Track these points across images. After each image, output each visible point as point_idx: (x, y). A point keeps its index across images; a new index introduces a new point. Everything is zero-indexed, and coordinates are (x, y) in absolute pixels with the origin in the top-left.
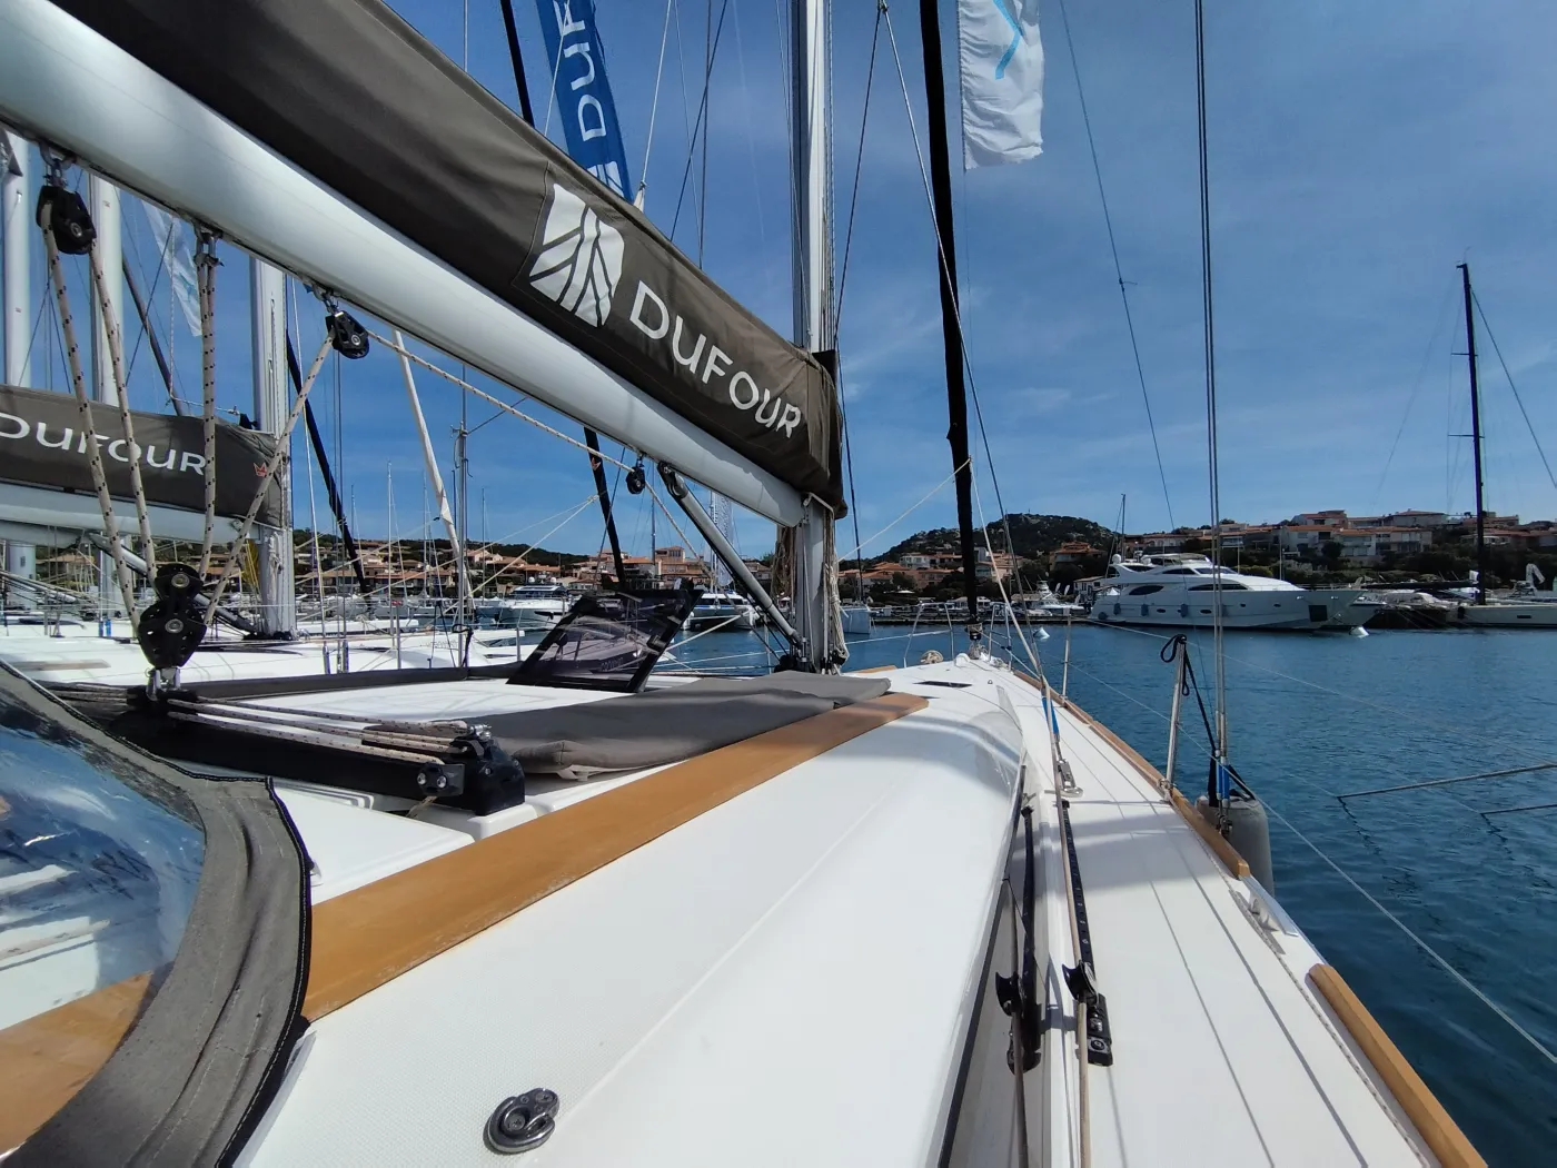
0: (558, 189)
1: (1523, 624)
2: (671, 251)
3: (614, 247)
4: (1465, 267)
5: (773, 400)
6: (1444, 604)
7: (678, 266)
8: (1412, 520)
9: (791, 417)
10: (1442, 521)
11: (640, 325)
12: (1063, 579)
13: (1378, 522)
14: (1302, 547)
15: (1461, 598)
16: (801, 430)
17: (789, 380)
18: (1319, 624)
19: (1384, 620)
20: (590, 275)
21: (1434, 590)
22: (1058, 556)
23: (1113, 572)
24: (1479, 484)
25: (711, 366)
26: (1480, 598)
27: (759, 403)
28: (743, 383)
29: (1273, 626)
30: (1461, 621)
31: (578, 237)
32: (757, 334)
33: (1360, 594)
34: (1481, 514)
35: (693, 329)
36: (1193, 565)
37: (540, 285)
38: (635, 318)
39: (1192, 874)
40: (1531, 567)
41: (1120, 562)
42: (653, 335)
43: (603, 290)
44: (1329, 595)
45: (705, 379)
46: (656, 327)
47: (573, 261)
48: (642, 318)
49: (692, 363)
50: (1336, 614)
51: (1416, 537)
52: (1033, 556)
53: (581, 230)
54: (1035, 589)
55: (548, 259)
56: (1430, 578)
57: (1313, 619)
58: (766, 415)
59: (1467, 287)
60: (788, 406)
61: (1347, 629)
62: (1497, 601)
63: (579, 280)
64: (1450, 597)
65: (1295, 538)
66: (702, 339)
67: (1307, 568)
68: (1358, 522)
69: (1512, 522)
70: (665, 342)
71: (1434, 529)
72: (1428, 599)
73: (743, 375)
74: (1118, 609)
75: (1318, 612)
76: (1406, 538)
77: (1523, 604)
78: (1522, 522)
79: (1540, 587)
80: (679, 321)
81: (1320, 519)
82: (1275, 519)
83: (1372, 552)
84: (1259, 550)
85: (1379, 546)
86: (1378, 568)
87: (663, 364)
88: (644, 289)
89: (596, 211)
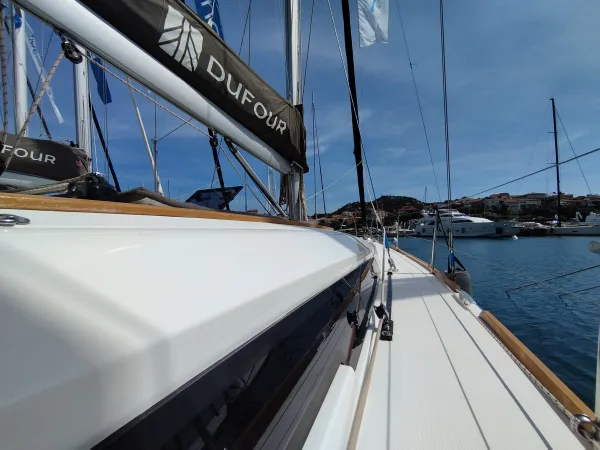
0: (170, 8)
1: (575, 234)
2: (224, 45)
3: (198, 39)
4: (553, 100)
5: (274, 117)
6: (546, 227)
7: (228, 52)
8: (534, 196)
9: (282, 125)
10: (544, 197)
11: (212, 74)
12: (404, 220)
13: (521, 197)
14: (493, 207)
15: (552, 225)
16: (287, 131)
17: (280, 110)
18: (500, 235)
19: (524, 233)
20: (187, 48)
21: (542, 222)
22: (401, 212)
23: (422, 216)
24: (558, 181)
25: (245, 98)
26: (559, 225)
27: (267, 117)
28: (259, 107)
29: (483, 235)
30: (552, 233)
31: (180, 30)
32: (266, 88)
33: (514, 224)
34: (559, 193)
35: (236, 80)
36: (453, 213)
37: (164, 47)
38: (209, 70)
39: (439, 293)
40: (578, 213)
41: (425, 213)
42: (218, 79)
43: (193, 56)
44: (503, 224)
45: (243, 102)
46: (219, 75)
47: (179, 39)
48: (212, 71)
49: (237, 94)
50: (507, 231)
51: (535, 203)
52: (392, 211)
53: (182, 27)
54: (393, 224)
55: (166, 36)
56: (540, 218)
57: (497, 233)
58: (271, 122)
59: (554, 106)
60: (281, 121)
61: (509, 237)
62: (565, 225)
63: (182, 48)
64: (548, 224)
65: (490, 203)
66: (240, 85)
67: (495, 215)
68: (514, 197)
69: (571, 196)
70: (224, 83)
71: (542, 200)
72: (540, 225)
73: (259, 104)
74: (424, 230)
75: (499, 230)
76: (532, 203)
77: (574, 227)
78: (575, 196)
79: (581, 221)
80: (230, 76)
81: (500, 196)
82: (483, 196)
83: (519, 208)
84: (477, 208)
85: (522, 206)
86: (520, 215)
87: (223, 92)
88: (212, 59)
89: (189, 21)
